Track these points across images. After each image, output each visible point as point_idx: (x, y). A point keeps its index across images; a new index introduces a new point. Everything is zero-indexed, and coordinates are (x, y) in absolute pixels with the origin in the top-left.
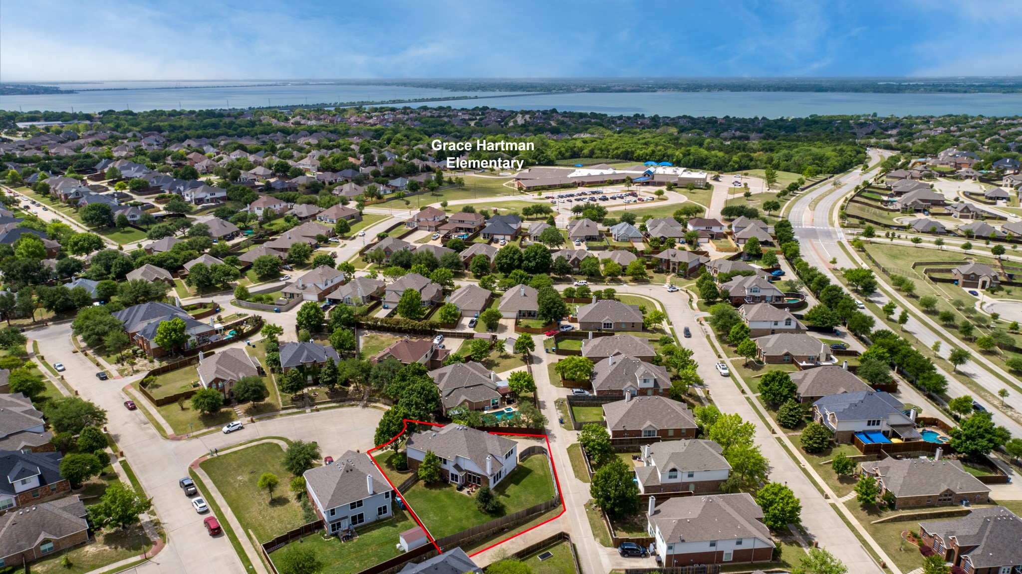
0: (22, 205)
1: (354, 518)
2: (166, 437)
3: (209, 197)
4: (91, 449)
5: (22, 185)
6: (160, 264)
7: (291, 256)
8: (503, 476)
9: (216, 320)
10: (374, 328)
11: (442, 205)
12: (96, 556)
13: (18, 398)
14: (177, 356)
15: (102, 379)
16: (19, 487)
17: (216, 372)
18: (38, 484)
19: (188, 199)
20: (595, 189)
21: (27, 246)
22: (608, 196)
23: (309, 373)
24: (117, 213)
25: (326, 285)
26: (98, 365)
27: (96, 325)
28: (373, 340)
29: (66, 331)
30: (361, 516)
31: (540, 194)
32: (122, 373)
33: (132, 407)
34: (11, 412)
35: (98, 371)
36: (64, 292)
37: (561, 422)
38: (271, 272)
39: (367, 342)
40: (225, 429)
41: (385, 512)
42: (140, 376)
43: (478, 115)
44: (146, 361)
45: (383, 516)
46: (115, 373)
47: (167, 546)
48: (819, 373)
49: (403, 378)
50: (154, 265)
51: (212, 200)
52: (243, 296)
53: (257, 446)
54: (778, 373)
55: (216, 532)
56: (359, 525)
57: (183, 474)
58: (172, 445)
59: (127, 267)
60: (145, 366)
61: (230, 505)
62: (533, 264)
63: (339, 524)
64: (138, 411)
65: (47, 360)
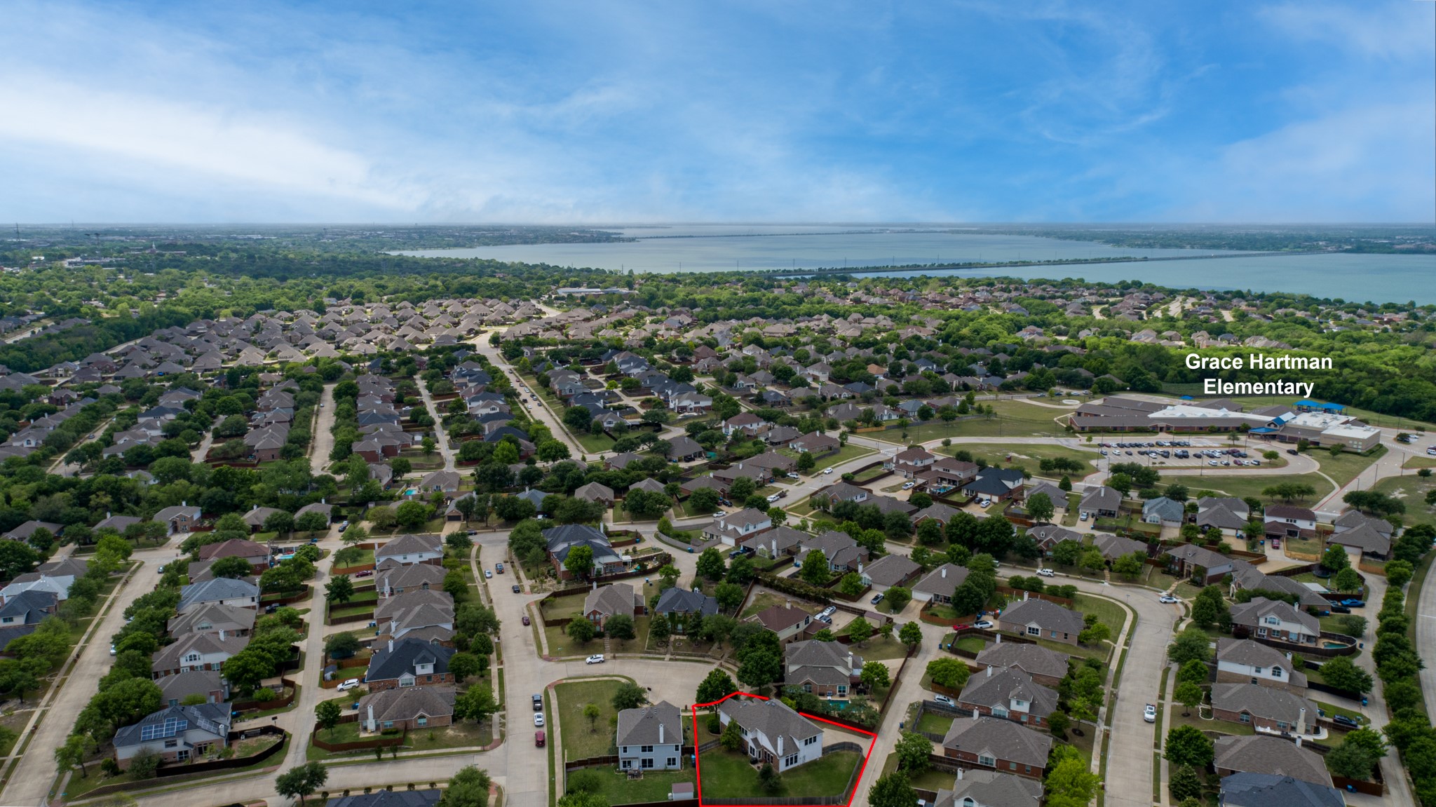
0: (521, 398)
1: (644, 761)
2: (541, 656)
3: (693, 405)
4: (476, 652)
5: (530, 373)
6: (607, 482)
7: (732, 491)
8: (800, 762)
9: (631, 550)
10: (770, 585)
11: (943, 443)
12: (452, 738)
13: (446, 597)
14: (582, 582)
15: (515, 592)
16: (420, 671)
17: (597, 605)
18: (432, 672)
19: (672, 405)
20: (1178, 439)
21: (503, 449)
22: (1191, 452)
23: (680, 622)
24: (597, 418)
25: (747, 530)
26: (518, 578)
27: (525, 540)
28: (765, 600)
29: (502, 541)
30: (651, 761)
31: (1090, 439)
32: (533, 590)
33: (526, 623)
34: (433, 608)
35: (516, 583)
36: (515, 501)
37: (902, 726)
38: (706, 505)
39: (757, 600)
40: (589, 660)
41: (674, 764)
42: (542, 596)
43: (1114, 296)
44: (555, 582)
45: (671, 767)
46: (527, 589)
47: (502, 745)
48: (1254, 742)
49: (752, 645)
50: (601, 483)
51: (696, 409)
52: (666, 530)
53: (606, 681)
54: (1188, 731)
55: (540, 744)
56: (648, 769)
57: (539, 692)
58: (542, 664)
59: (579, 482)
60: (551, 585)
61: (562, 726)
62: (987, 540)
63: (629, 763)
64: (530, 628)
65: (482, 566)
